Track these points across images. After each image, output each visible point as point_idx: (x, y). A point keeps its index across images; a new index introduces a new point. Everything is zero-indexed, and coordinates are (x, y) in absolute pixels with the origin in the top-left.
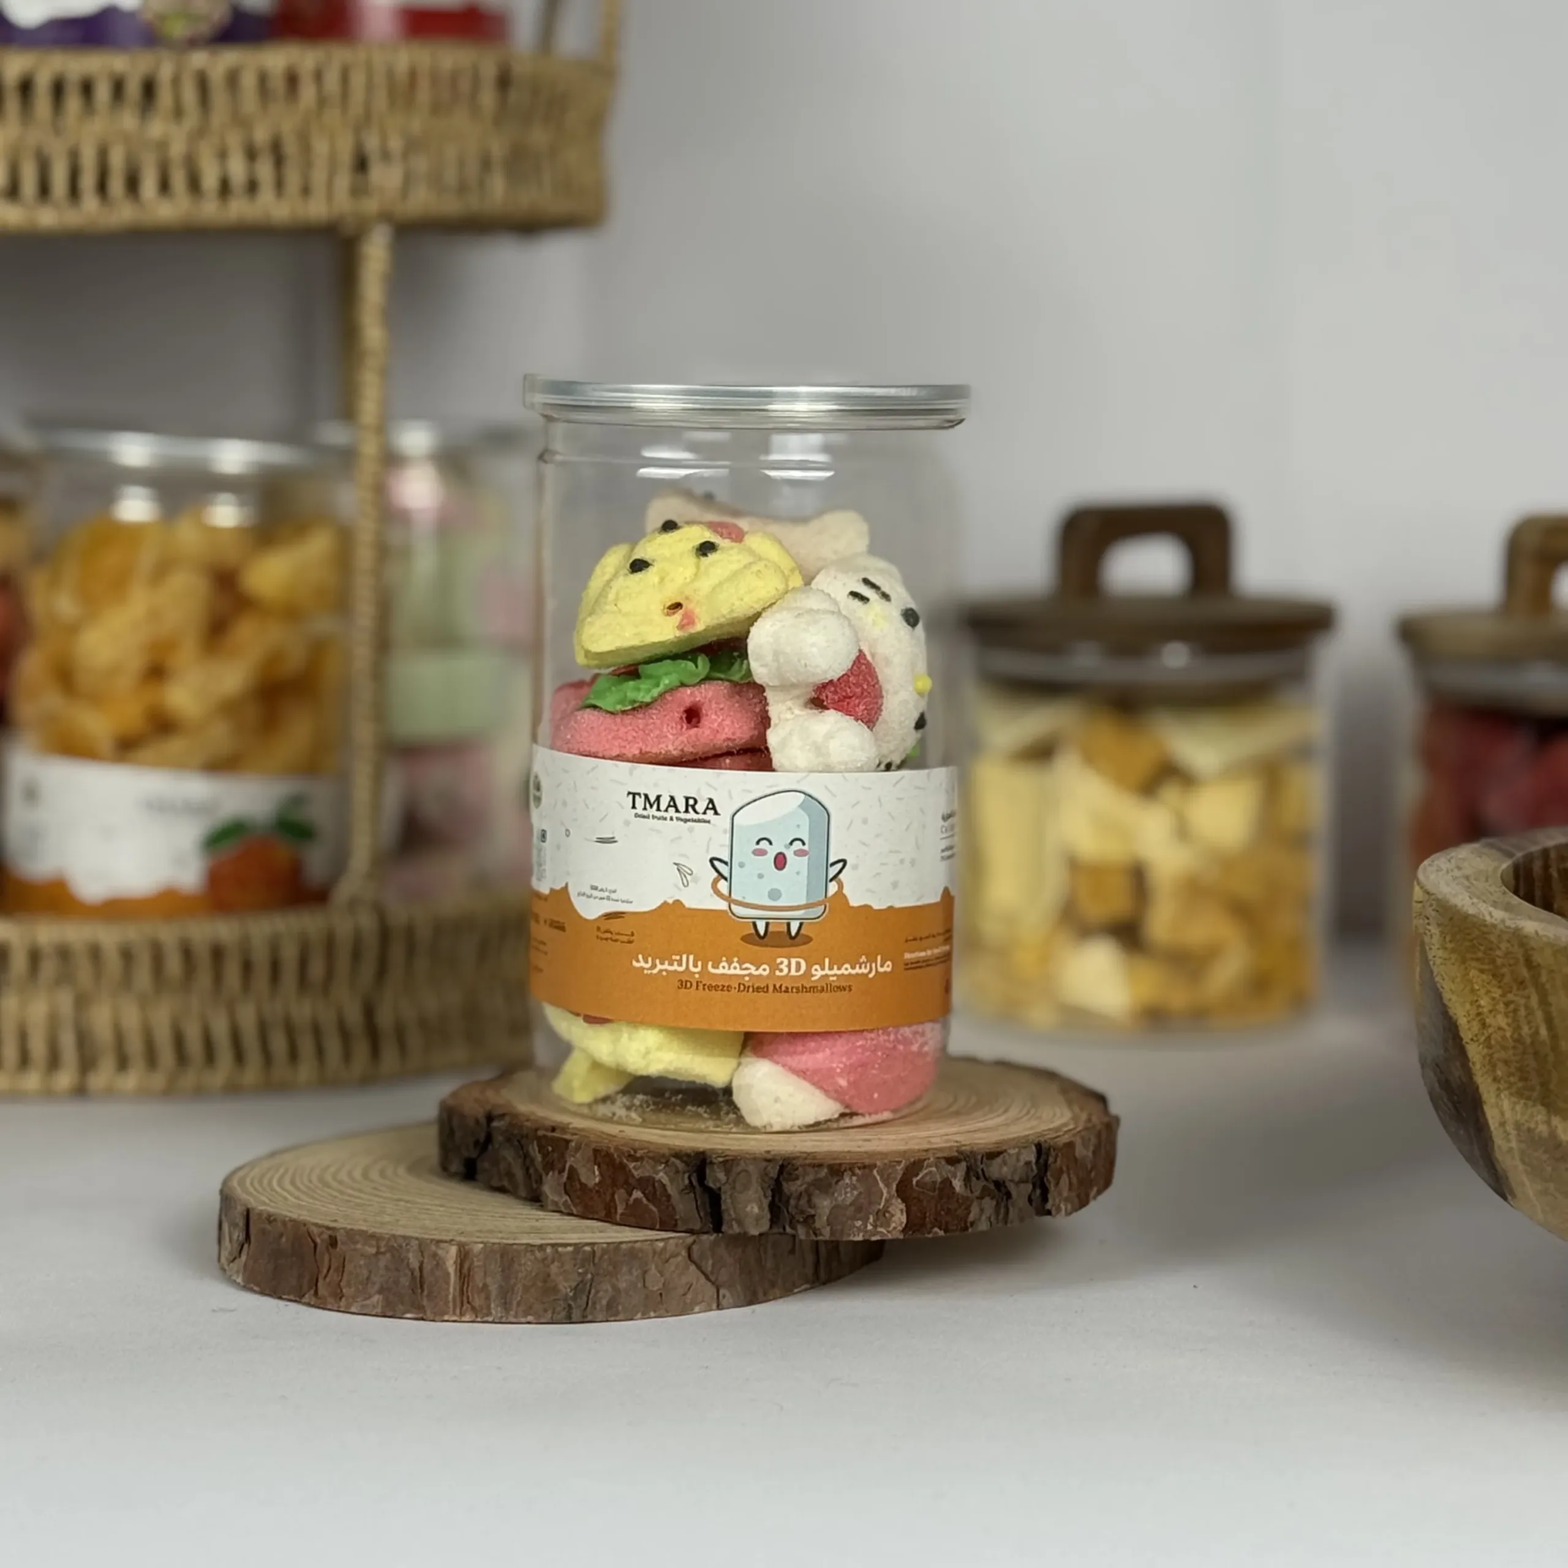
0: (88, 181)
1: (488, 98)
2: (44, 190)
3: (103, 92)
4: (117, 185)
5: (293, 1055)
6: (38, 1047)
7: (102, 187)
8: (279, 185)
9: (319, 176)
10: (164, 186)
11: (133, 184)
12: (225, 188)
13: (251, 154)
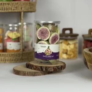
0: (5, 9)
1: (29, 4)
2: (3, 10)
3: (6, 4)
4: (7, 9)
5: (17, 60)
6: (2, 60)
7: (6, 9)
8: (17, 9)
9: (19, 9)
10: (10, 9)
11: (8, 9)
12: (13, 9)
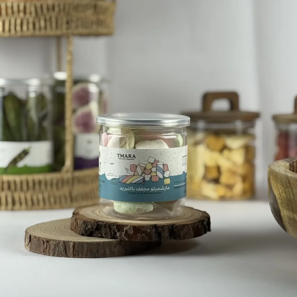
8: (51, 27)
13: (45, 21)
